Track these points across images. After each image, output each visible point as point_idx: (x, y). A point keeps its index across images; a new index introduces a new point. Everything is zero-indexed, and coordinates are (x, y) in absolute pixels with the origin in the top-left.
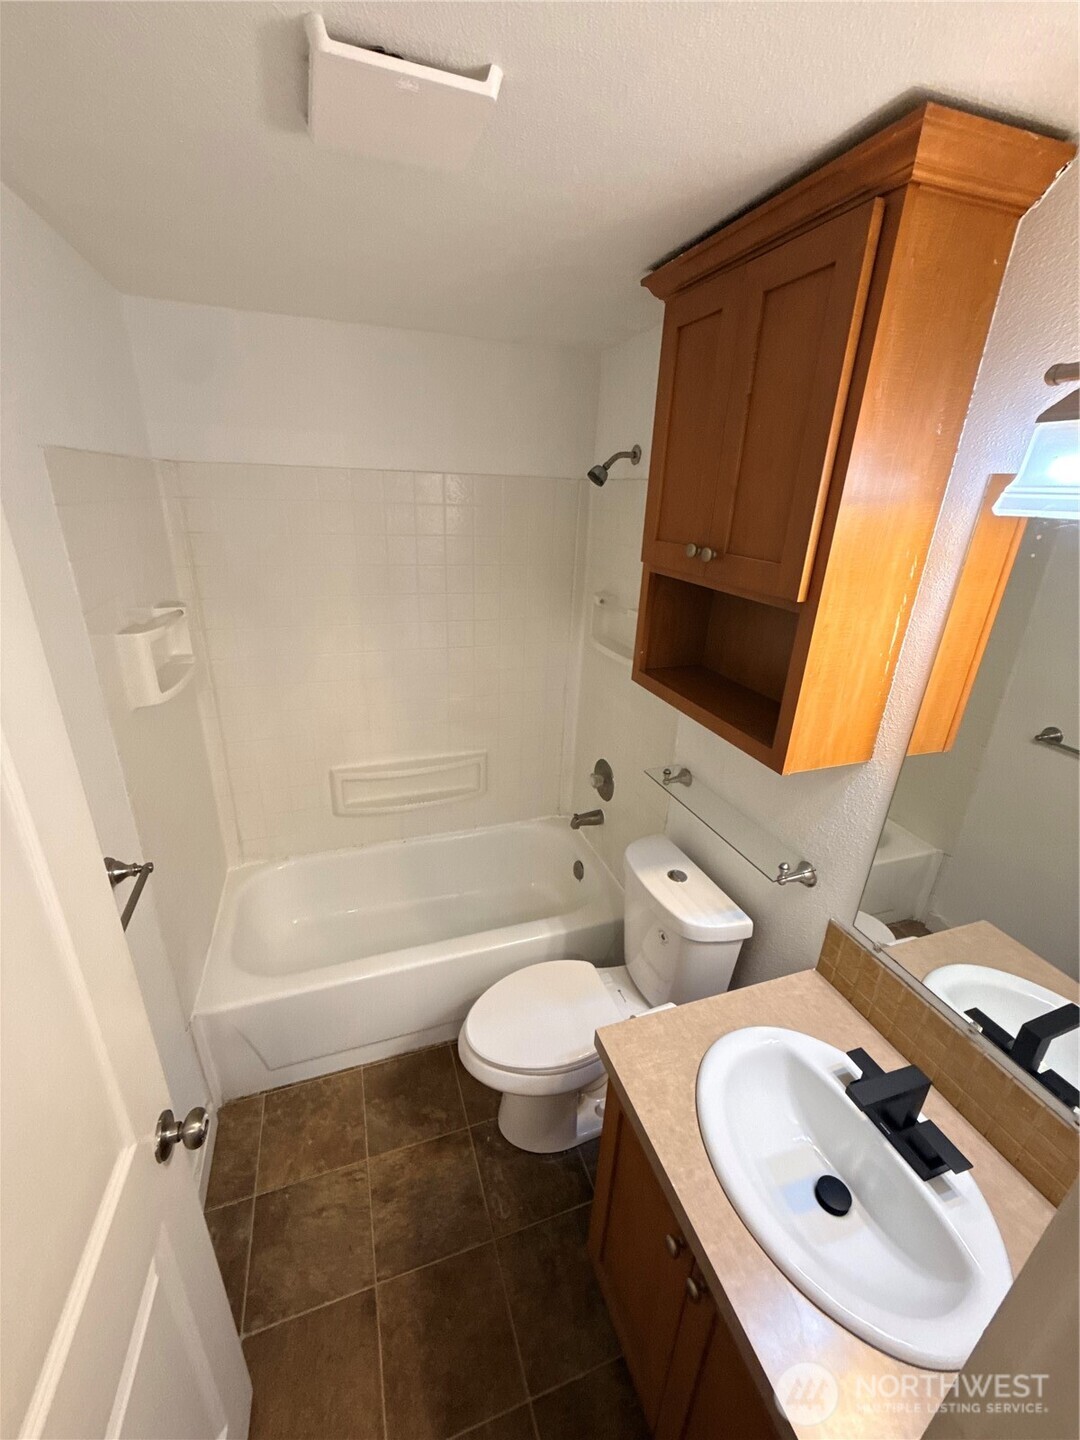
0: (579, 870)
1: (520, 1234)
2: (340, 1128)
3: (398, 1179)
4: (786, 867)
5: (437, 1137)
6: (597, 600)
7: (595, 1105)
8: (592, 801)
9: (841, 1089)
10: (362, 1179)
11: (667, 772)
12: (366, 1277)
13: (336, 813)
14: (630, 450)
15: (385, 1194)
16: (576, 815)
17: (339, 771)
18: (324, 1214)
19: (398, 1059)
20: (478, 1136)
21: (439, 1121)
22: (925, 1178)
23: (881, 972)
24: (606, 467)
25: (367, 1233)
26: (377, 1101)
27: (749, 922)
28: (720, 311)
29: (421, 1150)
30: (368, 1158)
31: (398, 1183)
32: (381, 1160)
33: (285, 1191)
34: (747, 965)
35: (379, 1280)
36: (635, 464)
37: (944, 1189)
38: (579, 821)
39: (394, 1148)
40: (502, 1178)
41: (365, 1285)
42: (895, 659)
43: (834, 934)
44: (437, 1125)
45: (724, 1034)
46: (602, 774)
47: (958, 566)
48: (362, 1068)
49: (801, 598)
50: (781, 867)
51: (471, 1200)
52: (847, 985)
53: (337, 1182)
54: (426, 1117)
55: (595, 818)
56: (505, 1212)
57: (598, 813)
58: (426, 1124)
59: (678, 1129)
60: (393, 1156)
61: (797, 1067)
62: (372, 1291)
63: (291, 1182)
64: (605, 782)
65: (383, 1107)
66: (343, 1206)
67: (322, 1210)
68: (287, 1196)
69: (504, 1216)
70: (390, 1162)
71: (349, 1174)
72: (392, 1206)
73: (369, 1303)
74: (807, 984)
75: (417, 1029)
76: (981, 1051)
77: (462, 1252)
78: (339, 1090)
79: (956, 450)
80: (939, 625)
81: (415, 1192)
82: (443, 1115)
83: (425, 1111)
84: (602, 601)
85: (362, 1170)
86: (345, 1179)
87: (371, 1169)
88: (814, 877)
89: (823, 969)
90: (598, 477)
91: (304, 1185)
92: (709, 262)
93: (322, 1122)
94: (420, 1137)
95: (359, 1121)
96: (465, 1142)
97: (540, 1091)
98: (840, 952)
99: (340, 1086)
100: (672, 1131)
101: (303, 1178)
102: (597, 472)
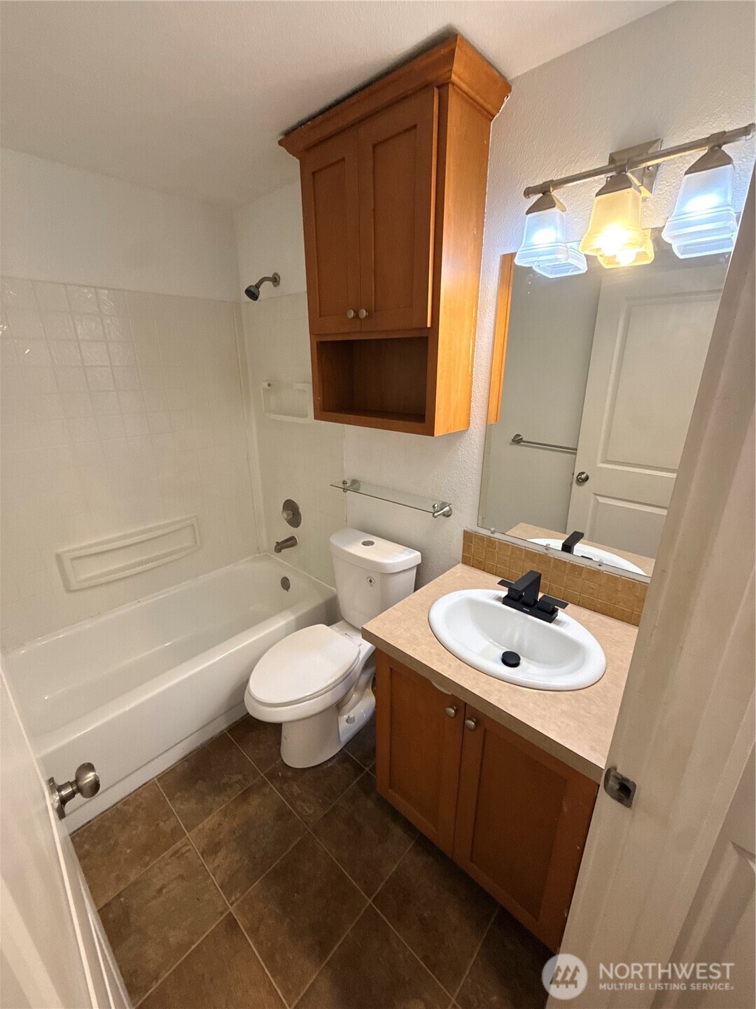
0: (285, 584)
1: (326, 815)
2: (154, 828)
3: (220, 833)
4: (436, 506)
5: (240, 792)
6: (266, 385)
7: (345, 719)
8: (286, 531)
9: (500, 605)
10: (188, 851)
11: (344, 483)
12: (220, 910)
13: (69, 591)
14: (271, 276)
15: (212, 849)
16: (277, 543)
17: (65, 552)
18: (164, 891)
19: (185, 759)
20: (272, 776)
21: (238, 782)
22: (550, 622)
23: (497, 543)
24: (258, 286)
25: (210, 881)
26: (179, 794)
27: (418, 553)
28: (343, 159)
29: (231, 807)
30: (188, 834)
31: (221, 837)
32: (200, 830)
33: (119, 896)
34: (421, 576)
35: (231, 904)
36: (275, 286)
37: (559, 623)
38: (280, 547)
39: (207, 817)
40: (299, 791)
41: (222, 913)
42: (472, 367)
43: (468, 537)
44: (238, 785)
45: (433, 604)
46: (291, 510)
47: (494, 307)
48: (155, 779)
49: (429, 325)
50: (434, 507)
51: (282, 815)
52: (481, 562)
53: (167, 865)
54: (226, 784)
55: (290, 542)
56: (310, 809)
57: (292, 538)
58: (228, 789)
59: (432, 651)
60: (208, 823)
61: (473, 603)
62: (230, 913)
63: (122, 887)
64: (293, 514)
65: (187, 795)
66: (181, 877)
67: (160, 891)
68: (122, 899)
69: (310, 812)
70: (208, 827)
71: (176, 852)
72: (223, 853)
73: (231, 923)
74: (461, 570)
75: (199, 727)
76: (552, 556)
77: (290, 849)
78: (141, 803)
79: (482, 245)
80: (491, 340)
81: (237, 835)
82: (240, 777)
83: (225, 780)
84: (269, 385)
85: (186, 845)
86: (173, 858)
87: (193, 840)
88: (451, 509)
89: (466, 561)
90: (252, 294)
91: (135, 883)
92: (330, 128)
93: (134, 832)
94: (226, 799)
95: (169, 814)
96: (264, 784)
97: (319, 708)
98: (473, 545)
99: (141, 800)
100: (430, 653)
101: (132, 878)
102: (252, 289)
